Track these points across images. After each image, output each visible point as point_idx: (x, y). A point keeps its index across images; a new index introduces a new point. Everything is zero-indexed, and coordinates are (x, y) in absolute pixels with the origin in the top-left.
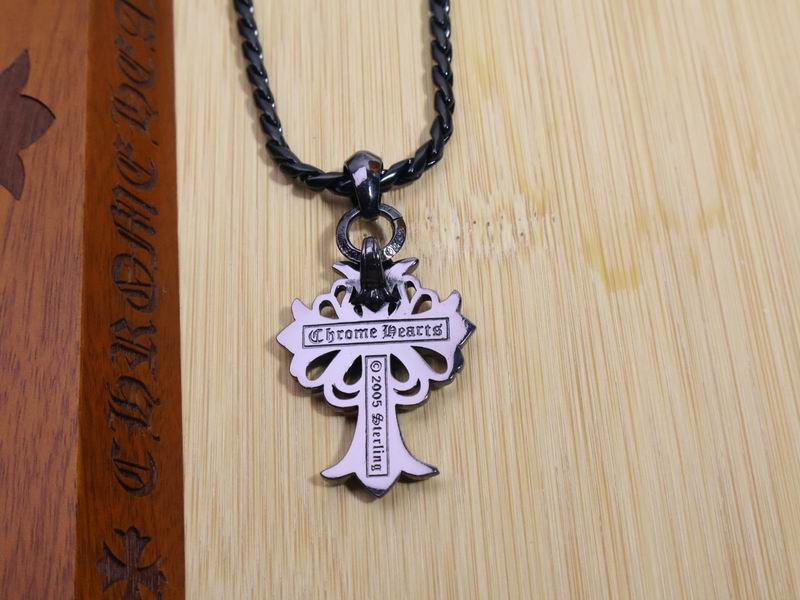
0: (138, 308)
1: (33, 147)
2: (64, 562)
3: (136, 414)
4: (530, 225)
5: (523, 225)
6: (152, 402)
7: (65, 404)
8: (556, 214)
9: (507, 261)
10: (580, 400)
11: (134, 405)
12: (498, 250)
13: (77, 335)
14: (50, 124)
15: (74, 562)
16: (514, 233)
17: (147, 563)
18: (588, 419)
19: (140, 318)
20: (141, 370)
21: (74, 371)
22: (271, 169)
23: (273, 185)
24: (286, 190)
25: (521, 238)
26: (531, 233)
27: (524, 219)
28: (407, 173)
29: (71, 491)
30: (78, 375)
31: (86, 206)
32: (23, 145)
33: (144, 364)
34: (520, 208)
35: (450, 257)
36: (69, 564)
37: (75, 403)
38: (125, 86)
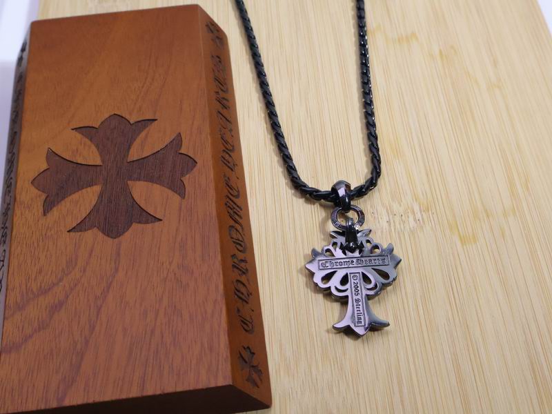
0: (240, 251)
1: (188, 176)
2: (225, 356)
3: (243, 297)
4: (422, 215)
5: (418, 216)
6: (249, 294)
7: (217, 287)
8: (434, 211)
9: (412, 232)
10: (453, 293)
11: (242, 294)
12: (407, 227)
13: (219, 258)
14: (195, 166)
15: (229, 355)
16: (415, 220)
17: (255, 365)
18: (457, 301)
19: (241, 256)
20: (243, 279)
21: (219, 274)
22: (293, 191)
23: (294, 198)
24: (301, 201)
25: (418, 222)
26: (423, 219)
27: (419, 213)
28: (361, 192)
29: (224, 325)
30: (221, 276)
31: (216, 202)
32: (183, 175)
33: (244, 276)
34: (416, 208)
35: (385, 231)
36: (227, 356)
37: (221, 287)
38: (224, 151)
